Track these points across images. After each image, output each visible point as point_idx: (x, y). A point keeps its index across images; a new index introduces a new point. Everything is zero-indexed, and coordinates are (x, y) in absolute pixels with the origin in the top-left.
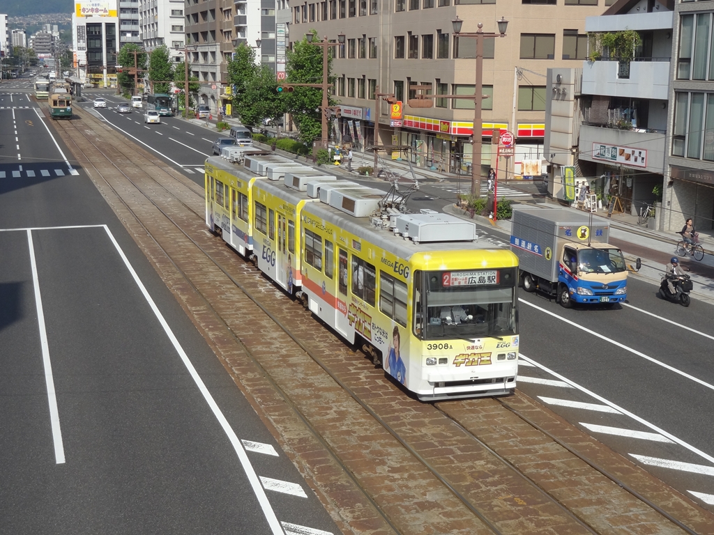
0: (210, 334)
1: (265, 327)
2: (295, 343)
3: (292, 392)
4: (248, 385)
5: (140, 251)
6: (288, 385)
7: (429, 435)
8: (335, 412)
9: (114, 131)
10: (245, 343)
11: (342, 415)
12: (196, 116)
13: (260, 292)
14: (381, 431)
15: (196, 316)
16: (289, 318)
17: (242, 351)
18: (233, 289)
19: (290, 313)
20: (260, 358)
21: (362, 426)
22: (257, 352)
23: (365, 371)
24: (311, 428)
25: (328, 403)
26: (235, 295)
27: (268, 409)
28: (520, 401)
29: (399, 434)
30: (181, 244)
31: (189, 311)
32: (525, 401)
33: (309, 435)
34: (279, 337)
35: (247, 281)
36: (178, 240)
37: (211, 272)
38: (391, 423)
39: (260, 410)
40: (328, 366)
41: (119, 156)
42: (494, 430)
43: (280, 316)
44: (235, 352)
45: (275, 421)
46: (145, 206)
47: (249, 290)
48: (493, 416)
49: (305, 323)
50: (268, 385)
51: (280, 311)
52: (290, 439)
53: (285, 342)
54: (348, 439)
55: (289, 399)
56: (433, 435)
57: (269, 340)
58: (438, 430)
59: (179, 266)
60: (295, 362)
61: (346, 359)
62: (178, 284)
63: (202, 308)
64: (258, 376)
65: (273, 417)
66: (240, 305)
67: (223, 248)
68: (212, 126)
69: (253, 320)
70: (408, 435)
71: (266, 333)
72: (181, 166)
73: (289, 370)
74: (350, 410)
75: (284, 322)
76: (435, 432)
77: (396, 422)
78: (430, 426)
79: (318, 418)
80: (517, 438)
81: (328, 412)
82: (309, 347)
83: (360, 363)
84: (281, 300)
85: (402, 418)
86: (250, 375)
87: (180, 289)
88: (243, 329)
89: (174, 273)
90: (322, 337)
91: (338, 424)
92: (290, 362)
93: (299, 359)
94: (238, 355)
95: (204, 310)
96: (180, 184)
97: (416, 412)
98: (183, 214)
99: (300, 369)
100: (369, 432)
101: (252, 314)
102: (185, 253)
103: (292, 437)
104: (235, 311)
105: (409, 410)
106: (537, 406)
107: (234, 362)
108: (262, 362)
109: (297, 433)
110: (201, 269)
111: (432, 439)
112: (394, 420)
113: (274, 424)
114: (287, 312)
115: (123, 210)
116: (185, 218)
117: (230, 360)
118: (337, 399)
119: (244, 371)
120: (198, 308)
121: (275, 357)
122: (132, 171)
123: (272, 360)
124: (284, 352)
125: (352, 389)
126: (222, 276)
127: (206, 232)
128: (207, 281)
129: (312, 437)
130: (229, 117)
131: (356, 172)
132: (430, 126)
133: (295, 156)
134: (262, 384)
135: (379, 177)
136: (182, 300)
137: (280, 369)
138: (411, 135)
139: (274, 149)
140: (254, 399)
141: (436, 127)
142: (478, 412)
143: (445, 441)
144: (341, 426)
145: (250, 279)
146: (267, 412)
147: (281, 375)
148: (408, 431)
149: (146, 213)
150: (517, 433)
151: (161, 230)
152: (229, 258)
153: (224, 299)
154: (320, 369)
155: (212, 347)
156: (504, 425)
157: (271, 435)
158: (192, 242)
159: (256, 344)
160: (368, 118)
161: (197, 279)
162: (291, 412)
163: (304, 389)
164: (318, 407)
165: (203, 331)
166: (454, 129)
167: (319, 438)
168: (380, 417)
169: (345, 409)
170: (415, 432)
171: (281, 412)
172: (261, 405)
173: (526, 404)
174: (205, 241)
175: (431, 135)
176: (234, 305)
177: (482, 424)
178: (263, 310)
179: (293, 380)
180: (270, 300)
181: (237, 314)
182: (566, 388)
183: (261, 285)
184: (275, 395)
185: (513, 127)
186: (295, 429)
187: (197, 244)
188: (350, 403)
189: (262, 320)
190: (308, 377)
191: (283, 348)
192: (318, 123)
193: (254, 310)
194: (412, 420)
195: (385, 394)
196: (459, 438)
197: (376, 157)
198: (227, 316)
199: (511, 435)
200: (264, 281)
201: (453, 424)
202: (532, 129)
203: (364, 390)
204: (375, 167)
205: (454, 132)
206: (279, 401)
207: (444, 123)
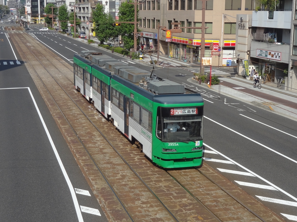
0: (69, 139)
1: (95, 135)
2: (107, 143)
3: (102, 166)
4: (82, 162)
5: (43, 99)
6: (101, 163)
7: (163, 186)
8: (121, 175)
9: (40, 44)
10: (83, 143)
11: (124, 177)
12: (79, 37)
13: (95, 119)
14: (141, 184)
15: (63, 130)
16: (106, 131)
17: (82, 147)
18: (83, 117)
19: (107, 128)
20: (90, 150)
21: (132, 182)
22: (89, 147)
23: (138, 156)
24: (108, 183)
25: (118, 171)
26: (83, 120)
27: (90, 174)
28: (209, 171)
29: (149, 186)
30: (62, 96)
31: (61, 128)
32: (211, 170)
33: (106, 186)
34: (100, 140)
35: (90, 114)
36: (61, 94)
37: (74, 109)
38: (146, 181)
39: (86, 174)
40: (121, 153)
41: (41, 55)
42: (194, 184)
43: (102, 130)
44: (79, 147)
45: (92, 179)
46: (49, 79)
47: (90, 118)
48: (194, 178)
49: (113, 133)
50: (91, 162)
51: (103, 127)
52: (97, 188)
53: (103, 142)
54: (124, 188)
55: (99, 169)
56: (165, 186)
57: (95, 141)
58: (167, 184)
59: (60, 106)
60: (106, 152)
61: (130, 150)
62: (57, 115)
63: (67, 126)
64: (87, 158)
65: (91, 178)
66: (85, 125)
67: (81, 98)
68: (85, 41)
69: (90, 132)
70: (153, 186)
71: (94, 138)
72: (69, 60)
73: (102, 156)
74: (128, 175)
75: (104, 133)
77: (148, 180)
78: (164, 182)
79: (112, 178)
80: (204, 188)
81: (117, 175)
82: (114, 144)
83: (136, 152)
84: (104, 122)
85: (151, 178)
86: (84, 158)
87: (58, 117)
88: (84, 136)
89: (57, 110)
90: (120, 140)
91: (121, 181)
92: (103, 152)
93: (108, 150)
94: (80, 148)
96: (67, 68)
97: (158, 176)
98: (65, 83)
99: (108, 155)
100: (135, 185)
101: (89, 129)
102: (63, 101)
103: (98, 187)
104: (82, 128)
105: (156, 175)
106: (216, 173)
107: (78, 151)
108: (91, 152)
109: (101, 185)
110: (70, 108)
111: (164, 188)
112: (147, 179)
113: (91, 181)
114: (106, 128)
115: (38, 81)
117: (76, 151)
118: (123, 169)
119: (81, 156)
120: (65, 126)
121: (97, 149)
122: (46, 62)
123: (95, 151)
124: (101, 147)
125: (130, 164)
126: (78, 111)
127: (75, 91)
128: (71, 114)
129: (108, 187)
130: (94, 37)
131: (149, 63)
132: (183, 41)
133: (123, 55)
134: (88, 162)
135: (160, 65)
136: (58, 123)
137: (98, 155)
138: (175, 45)
139: (113, 52)
140: (84, 169)
141: (187, 42)
142: (187, 176)
143: (170, 189)
144: (122, 182)
145: (92, 112)
146: (89, 175)
147: (98, 158)
148: (153, 184)
149: (49, 82)
150: (204, 186)
151: (54, 90)
152: (83, 103)
153: (78, 122)
154: (117, 155)
155: (68, 145)
156: (199, 182)
157: (89, 186)
158: (68, 95)
159: (89, 143)
160: (156, 38)
161: (67, 112)
162: (100, 175)
163: (108, 165)
164: (113, 173)
165: (66, 137)
166: (195, 43)
167: (111, 188)
168: (141, 178)
169: (125, 174)
170: (157, 185)
171: (96, 175)
172: (87, 172)
173: (211, 172)
174: (74, 95)
175: (184, 46)
176: (82, 125)
177: (188, 181)
178: (95, 127)
179: (103, 160)
180: (99, 123)
181: (83, 129)
182: (231, 164)
183: (96, 116)
184: (94, 167)
185: (222, 42)
186: (101, 183)
187: (70, 96)
188: (128, 171)
189: (94, 132)
190: (111, 159)
191: (101, 145)
192: (133, 40)
193: (91, 127)
194: (156, 179)
195: (145, 167)
196: (176, 188)
197: (158, 55)
198: (77, 130)
199: (201, 186)
200: (98, 114)
201: (175, 181)
202: (231, 43)
203: (136, 165)
204: (158, 60)
205: (195, 44)
206: (95, 170)
207: (190, 40)
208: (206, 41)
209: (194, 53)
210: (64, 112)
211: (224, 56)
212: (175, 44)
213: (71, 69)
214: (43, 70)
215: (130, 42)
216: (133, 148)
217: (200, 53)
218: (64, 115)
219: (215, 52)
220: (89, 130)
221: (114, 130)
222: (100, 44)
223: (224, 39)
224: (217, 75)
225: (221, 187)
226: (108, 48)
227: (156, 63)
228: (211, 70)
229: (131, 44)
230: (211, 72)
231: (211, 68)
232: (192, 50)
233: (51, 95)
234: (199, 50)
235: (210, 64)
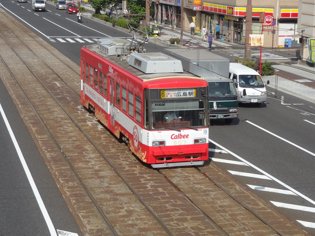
0: (48, 155)
1: (87, 150)
2: (106, 162)
3: (98, 196)
4: (68, 191)
5: (10, 96)
6: (96, 191)
7: (189, 228)
8: (126, 210)
9: (6, 13)
10: (70, 162)
11: (130, 213)
13: (88, 125)
14: (156, 224)
15: (40, 142)
16: (104, 144)
17: (68, 167)
18: (69, 123)
19: (105, 140)
20: (79, 172)
21: (143, 221)
22: (78, 168)
23: (152, 182)
24: (106, 222)
25: (122, 204)
26: (69, 127)
27: (79, 208)
28: (258, 205)
29: (168, 227)
30: (38, 91)
31: (36, 139)
32: (261, 204)
33: (104, 227)
34: (95, 158)
35: (79, 118)
36: (37, 89)
37: (56, 111)
38: (164, 219)
39: (73, 209)
40: (126, 178)
41: (7, 30)
42: (236, 225)
43: (98, 142)
44: (63, 168)
45: (83, 216)
46: (18, 65)
47: (80, 124)
48: (237, 215)
49: (115, 148)
50: (82, 191)
51: (100, 138)
52: (91, 230)
53: (99, 161)
54: (131, 230)
55: (94, 202)
56: (192, 228)
57: (88, 160)
58: (195, 224)
59: (35, 107)
60: (103, 175)
61: (140, 173)
62: (31, 120)
63: (45, 136)
64: (76, 185)
65: (81, 214)
66: (72, 134)
67: (67, 95)
69: (80, 145)
70: (174, 228)
71: (87, 155)
72: (48, 37)
73: (98, 181)
74: (136, 210)
75: (101, 147)
76: (193, 226)
77: (167, 219)
78: (191, 221)
79: (113, 215)
80: (251, 230)
81: (121, 210)
82: (115, 164)
83: (148, 176)
84: (101, 131)
85: (171, 215)
86: (71, 184)
87: (33, 123)
88: (71, 151)
89: (30, 112)
90: (125, 157)
91: (126, 219)
92: (100, 175)
93: (107, 173)
94: (64, 170)
95: (46, 138)
96: (45, 50)
97: (182, 212)
99: (106, 180)
100: (147, 225)
101: (79, 141)
102: (40, 98)
103: (92, 228)
104: (68, 139)
105: (178, 210)
106: (269, 208)
107: (61, 175)
108: (81, 175)
109: (96, 225)
110: (49, 109)
111: (190, 231)
112: (166, 217)
113: (82, 219)
114: (104, 140)
115: (2, 68)
116: (44, 73)
117: (58, 173)
118: (129, 201)
119: (67, 181)
120: (43, 137)
121: (90, 171)
122: (14, 41)
123: (87, 174)
124: (97, 168)
125: (140, 194)
126: (63, 114)
127: (57, 83)
128: (52, 118)
129: (107, 228)
130: (86, 3)
131: (168, 42)
132: (220, 10)
133: (129, 30)
134: (78, 191)
135: (184, 45)
136: (33, 131)
137: (92, 180)
138: (207, 16)
139: (114, 26)
140: (70, 201)
141: (225, 11)
142: (226, 212)
143: (199, 232)
144: (128, 221)
145: (82, 116)
146: (78, 210)
147: (92, 184)
148: (174, 225)
149: (18, 70)
150: (251, 227)
151: (27, 82)
152: (70, 102)
153: (61, 130)
154: (120, 180)
155: (47, 164)
156: (243, 221)
157: (78, 226)
158: (47, 90)
159: (78, 162)
160: (179, 5)
161: (45, 116)
162: (95, 210)
163: (107, 194)
164: (114, 207)
165: (43, 153)
166: (237, 12)
167: (111, 229)
168: (156, 215)
169: (133, 209)
170: (179, 226)
171: (88, 210)
172: (75, 205)
173: (262, 207)
174: (55, 90)
175: (221, 17)
176: (68, 134)
177: (228, 220)
178: (87, 138)
179: (100, 188)
180: (94, 131)
181: (69, 141)
182: (291, 195)
183: (89, 121)
184: (86, 198)
185: (277, 11)
186: (96, 222)
187: (50, 91)
188: (137, 205)
189: (86, 145)
190: (111, 186)
191: (96, 165)
192: (143, 8)
193: (82, 138)
194: (179, 217)
195: (163, 198)
196: (210, 230)
197: (182, 31)
198: (61, 142)
199: (247, 228)
200: (92, 118)
201: (207, 220)
202: (291, 12)
203: (149, 195)
204: (181, 38)
205: (237, 14)
206: (88, 202)
207: (230, 8)
208: (255, 10)
209: (236, 27)
210: (41, 116)
211: (281, 33)
212: (207, 14)
213: (52, 51)
214: (10, 53)
215: (140, 11)
216: (143, 170)
217: (244, 28)
218: (42, 120)
219: (267, 26)
220: (78, 143)
221: (115, 142)
222: (95, 13)
223: (281, 7)
224: (269, 61)
225: (277, 230)
226: (107, 20)
227: (179, 42)
228: (261, 54)
229: (141, 13)
230: (261, 56)
231: (261, 51)
232: (232, 23)
233: (22, 89)
234: (244, 23)
235: (261, 44)
